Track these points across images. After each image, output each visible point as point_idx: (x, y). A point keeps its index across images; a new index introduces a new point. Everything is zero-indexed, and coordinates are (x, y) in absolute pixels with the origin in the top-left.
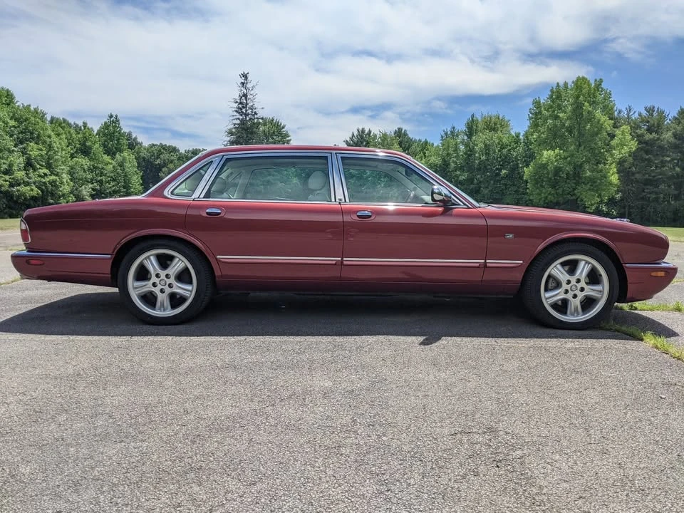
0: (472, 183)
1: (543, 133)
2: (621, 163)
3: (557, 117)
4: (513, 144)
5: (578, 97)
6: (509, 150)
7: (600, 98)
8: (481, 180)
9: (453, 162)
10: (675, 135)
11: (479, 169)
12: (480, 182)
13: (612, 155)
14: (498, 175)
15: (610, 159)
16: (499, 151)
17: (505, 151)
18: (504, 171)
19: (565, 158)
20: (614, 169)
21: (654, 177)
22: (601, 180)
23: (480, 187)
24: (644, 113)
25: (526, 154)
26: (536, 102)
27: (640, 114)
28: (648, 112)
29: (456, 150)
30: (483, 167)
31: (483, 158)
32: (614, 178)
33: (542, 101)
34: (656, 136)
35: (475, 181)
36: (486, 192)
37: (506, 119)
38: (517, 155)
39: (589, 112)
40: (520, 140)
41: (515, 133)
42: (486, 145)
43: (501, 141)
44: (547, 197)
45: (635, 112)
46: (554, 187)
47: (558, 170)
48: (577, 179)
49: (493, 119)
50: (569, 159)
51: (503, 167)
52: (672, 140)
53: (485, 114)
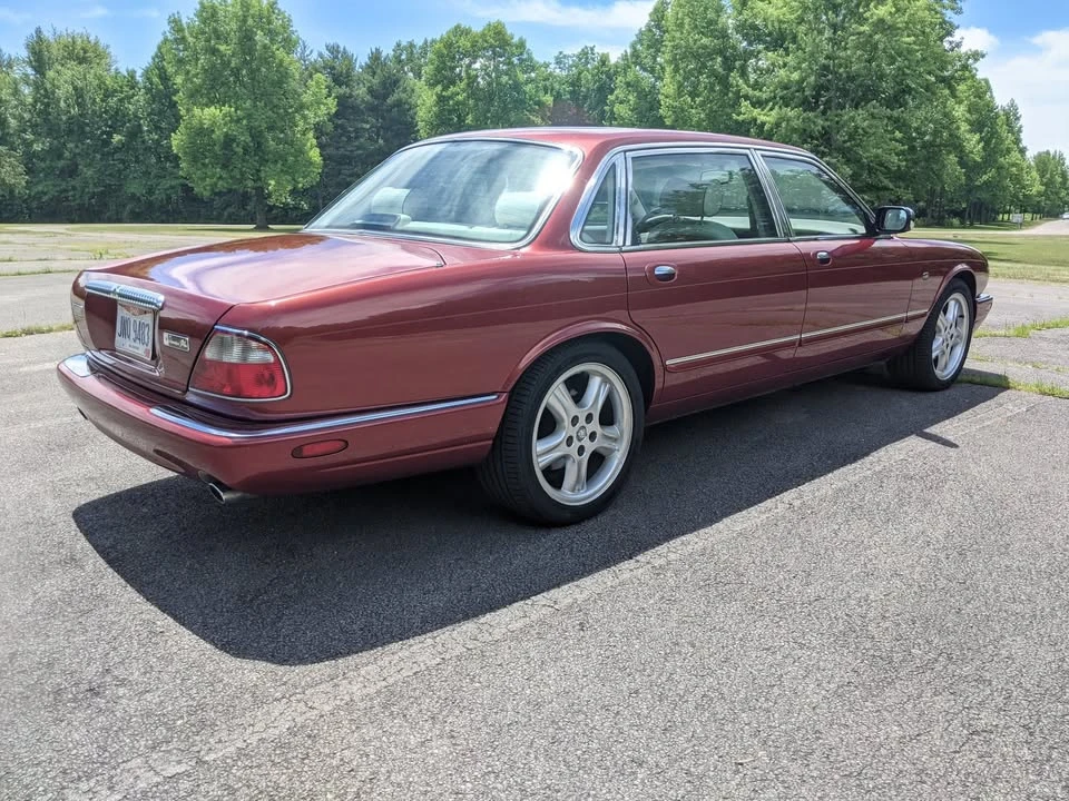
0: (60, 157)
1: (196, 75)
2: (319, 130)
3: (214, 51)
4: (126, 89)
5: (244, 21)
6: (121, 100)
7: (277, 23)
8: (77, 151)
9: (14, 117)
10: (371, 91)
11: (70, 132)
12: (75, 155)
13: (305, 117)
14: (107, 143)
15: (301, 123)
16: (102, 101)
17: (113, 101)
18: (117, 138)
19: (238, 120)
20: (311, 139)
21: (351, 151)
22: (296, 157)
23: (77, 165)
24: (326, 54)
25: (153, 109)
26: (175, 21)
27: (321, 55)
28: (332, 53)
29: (16, 92)
30: (77, 128)
31: (75, 111)
32: (315, 155)
33: (184, 21)
34: (348, 90)
35: (67, 154)
36: (90, 173)
37: (102, 42)
38: (137, 110)
39: (265, 46)
40: (137, 83)
41: (127, 71)
42: (75, 88)
43: (104, 83)
44: (216, 184)
45: (311, 52)
46: (224, 167)
47: (229, 141)
48: (260, 154)
49: (79, 41)
50: (245, 122)
51: (115, 129)
52: (368, 98)
53: (61, 29)
